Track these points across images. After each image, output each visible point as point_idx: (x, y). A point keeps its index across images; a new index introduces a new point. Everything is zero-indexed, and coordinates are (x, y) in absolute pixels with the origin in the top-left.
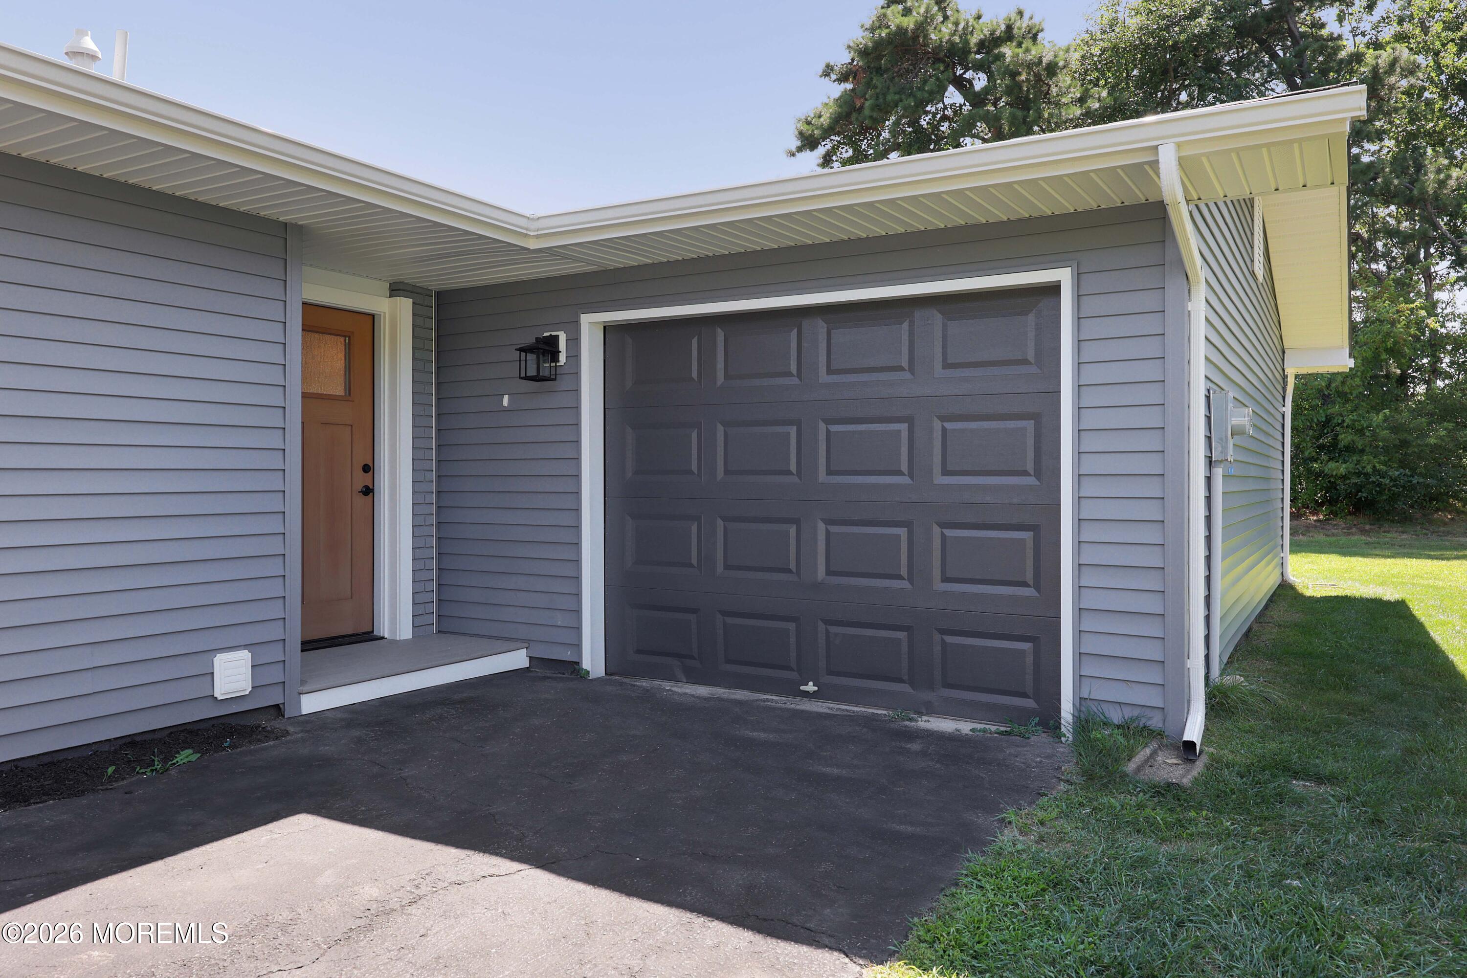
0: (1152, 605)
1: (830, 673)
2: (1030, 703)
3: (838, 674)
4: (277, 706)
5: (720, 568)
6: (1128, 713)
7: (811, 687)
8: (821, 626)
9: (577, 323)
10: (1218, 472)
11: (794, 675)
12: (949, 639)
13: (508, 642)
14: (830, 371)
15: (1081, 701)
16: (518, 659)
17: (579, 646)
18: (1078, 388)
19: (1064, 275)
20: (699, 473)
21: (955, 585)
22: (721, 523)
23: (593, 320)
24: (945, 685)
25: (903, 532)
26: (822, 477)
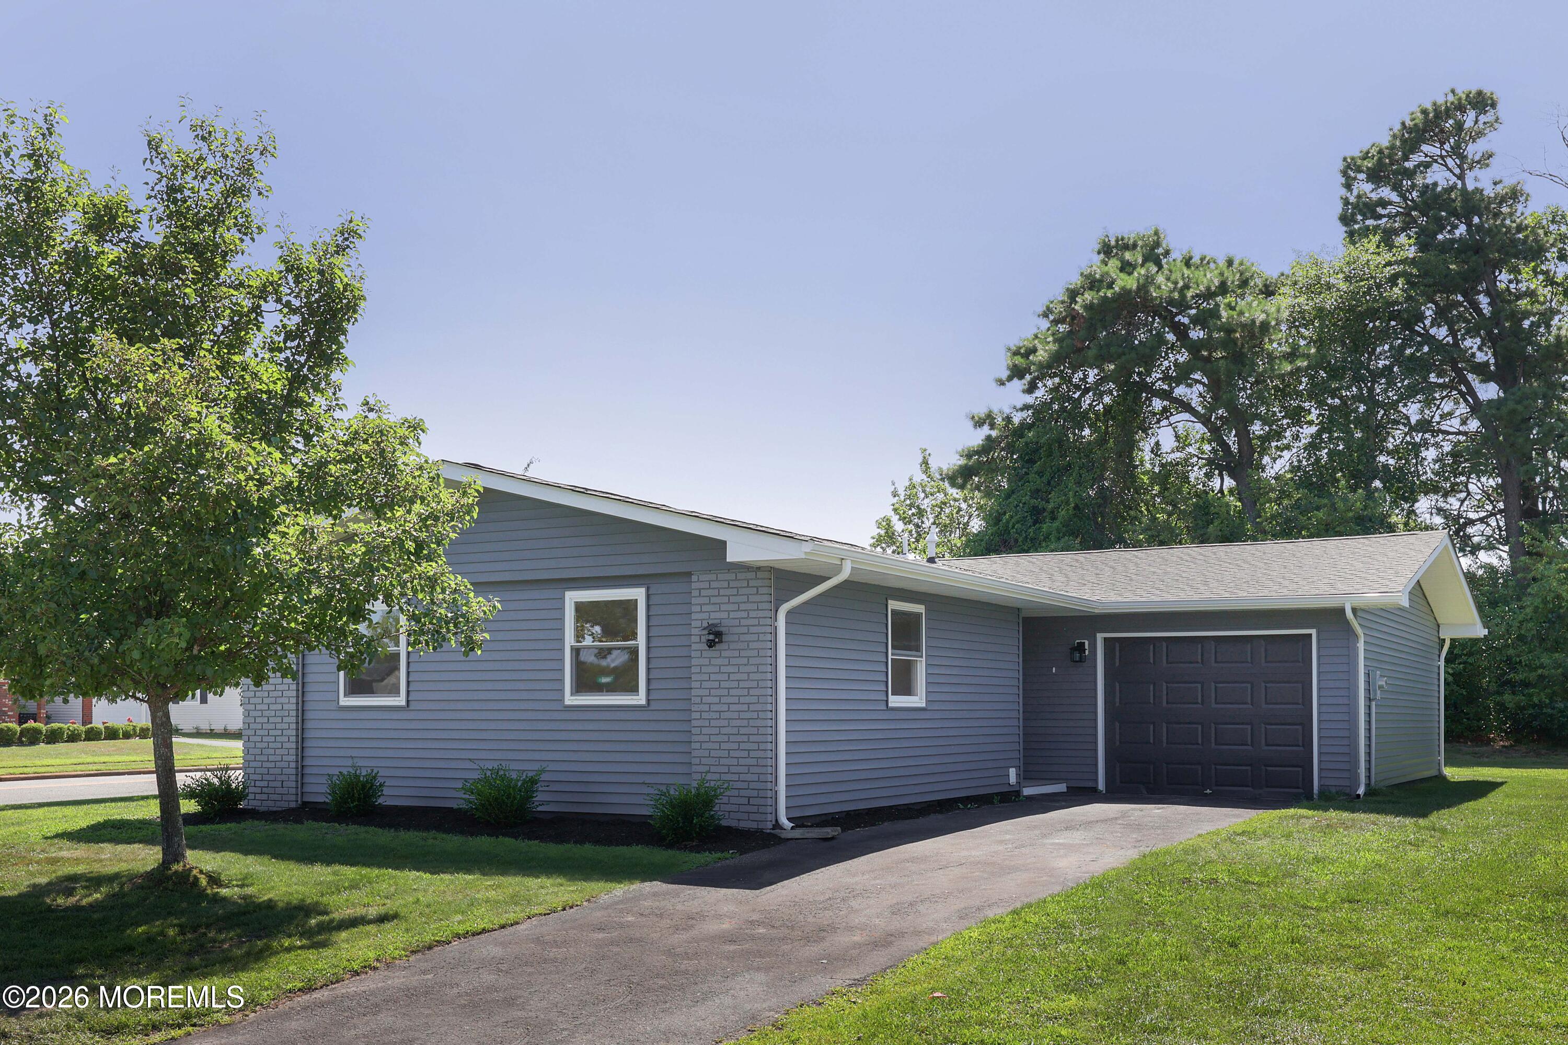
0: (1346, 750)
1: (1217, 785)
2: (1301, 791)
3: (1221, 785)
4: (1017, 791)
5: (1165, 745)
6: (1338, 789)
7: (1208, 791)
8: (1213, 766)
9: (1095, 637)
10: (1373, 703)
11: (1201, 787)
12: (1269, 768)
13: (1055, 780)
14: (1216, 662)
15: (1320, 786)
16: (1061, 788)
17: (1096, 780)
18: (1319, 673)
19: (1313, 632)
20: (1154, 703)
21: (1270, 748)
22: (1164, 725)
23: (1100, 637)
24: (1267, 787)
25: (1249, 727)
26: (1214, 705)
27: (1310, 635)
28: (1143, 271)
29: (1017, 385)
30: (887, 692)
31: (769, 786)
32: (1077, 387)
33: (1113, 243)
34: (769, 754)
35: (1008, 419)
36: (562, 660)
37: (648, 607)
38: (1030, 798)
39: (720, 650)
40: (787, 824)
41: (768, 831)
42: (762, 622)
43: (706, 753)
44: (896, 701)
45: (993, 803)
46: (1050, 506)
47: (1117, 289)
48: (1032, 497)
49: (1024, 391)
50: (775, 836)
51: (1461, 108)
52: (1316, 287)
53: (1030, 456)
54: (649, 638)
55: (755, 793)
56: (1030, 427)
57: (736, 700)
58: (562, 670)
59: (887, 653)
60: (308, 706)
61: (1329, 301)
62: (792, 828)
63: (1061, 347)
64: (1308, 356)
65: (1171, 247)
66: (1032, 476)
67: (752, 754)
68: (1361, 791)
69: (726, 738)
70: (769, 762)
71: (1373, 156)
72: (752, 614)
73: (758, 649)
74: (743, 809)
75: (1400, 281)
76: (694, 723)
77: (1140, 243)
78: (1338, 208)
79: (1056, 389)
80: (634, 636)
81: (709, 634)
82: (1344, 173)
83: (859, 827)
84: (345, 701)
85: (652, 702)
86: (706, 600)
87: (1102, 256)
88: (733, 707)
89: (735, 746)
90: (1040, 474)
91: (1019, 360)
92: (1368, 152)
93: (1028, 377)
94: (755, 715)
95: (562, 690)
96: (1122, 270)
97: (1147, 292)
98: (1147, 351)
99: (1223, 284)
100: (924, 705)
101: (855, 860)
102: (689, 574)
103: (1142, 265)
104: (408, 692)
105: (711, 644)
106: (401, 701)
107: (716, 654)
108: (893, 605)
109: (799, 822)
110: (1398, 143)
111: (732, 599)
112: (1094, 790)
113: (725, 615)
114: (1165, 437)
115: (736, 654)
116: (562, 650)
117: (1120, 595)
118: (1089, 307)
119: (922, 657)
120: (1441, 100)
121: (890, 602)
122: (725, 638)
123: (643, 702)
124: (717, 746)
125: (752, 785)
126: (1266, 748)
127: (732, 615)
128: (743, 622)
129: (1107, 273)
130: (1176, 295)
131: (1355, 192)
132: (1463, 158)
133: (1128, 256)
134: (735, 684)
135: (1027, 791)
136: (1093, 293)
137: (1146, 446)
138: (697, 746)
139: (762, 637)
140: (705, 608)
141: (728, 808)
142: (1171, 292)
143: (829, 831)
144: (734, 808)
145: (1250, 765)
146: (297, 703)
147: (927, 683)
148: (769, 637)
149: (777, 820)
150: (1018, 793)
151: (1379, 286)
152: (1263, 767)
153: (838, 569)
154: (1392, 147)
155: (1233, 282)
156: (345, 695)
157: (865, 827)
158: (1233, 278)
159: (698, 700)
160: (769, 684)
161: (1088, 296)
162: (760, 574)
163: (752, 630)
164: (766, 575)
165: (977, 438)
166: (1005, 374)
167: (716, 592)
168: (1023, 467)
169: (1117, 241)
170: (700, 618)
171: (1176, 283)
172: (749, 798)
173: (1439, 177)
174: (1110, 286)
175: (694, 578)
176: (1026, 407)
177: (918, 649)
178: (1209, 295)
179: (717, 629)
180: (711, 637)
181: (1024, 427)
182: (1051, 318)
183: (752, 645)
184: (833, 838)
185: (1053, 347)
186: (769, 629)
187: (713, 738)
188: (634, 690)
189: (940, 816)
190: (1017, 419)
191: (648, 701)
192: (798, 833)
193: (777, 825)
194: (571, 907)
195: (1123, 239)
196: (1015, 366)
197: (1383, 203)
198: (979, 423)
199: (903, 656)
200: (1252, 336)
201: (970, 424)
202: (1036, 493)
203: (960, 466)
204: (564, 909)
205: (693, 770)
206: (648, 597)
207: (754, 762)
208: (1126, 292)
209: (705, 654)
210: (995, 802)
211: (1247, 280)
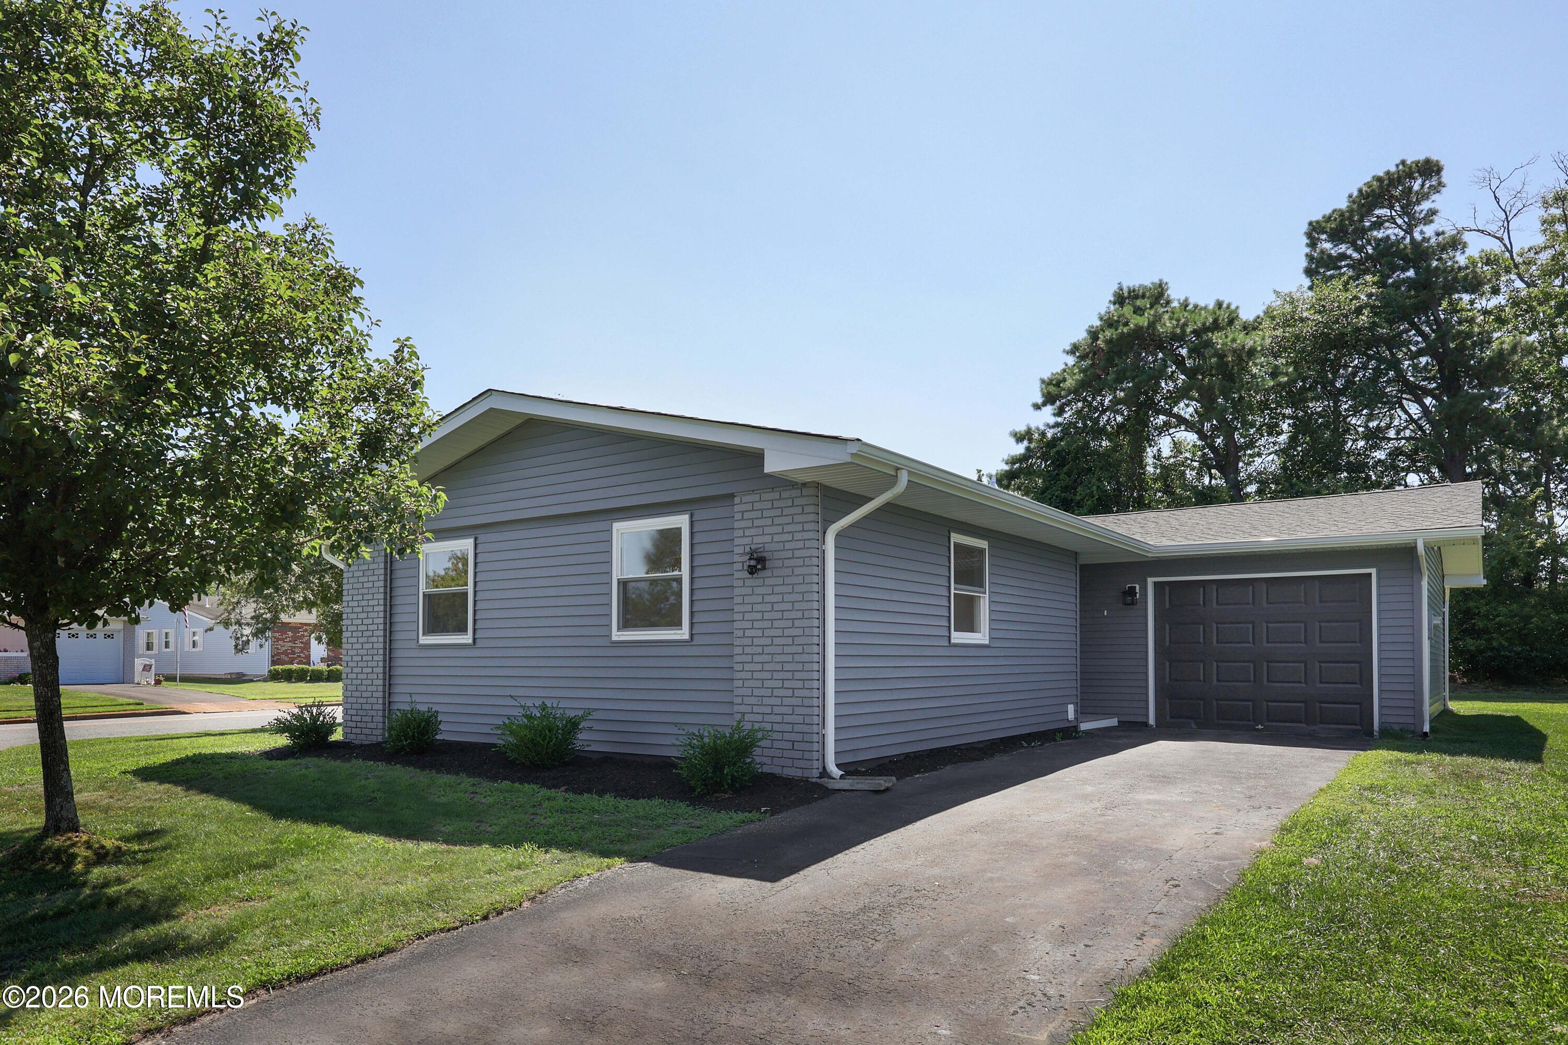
0: (1409, 687)
1: (1268, 721)
2: (1358, 727)
3: (1272, 721)
4: (1075, 726)
5: (1215, 682)
6: (1401, 726)
7: (1260, 727)
8: (1265, 703)
9: (1146, 581)
11: (1252, 723)
12: (1323, 705)
13: (1107, 715)
14: (1268, 603)
15: (1381, 723)
16: (1113, 722)
17: (1147, 715)
18: (1379, 611)
19: (1373, 571)
20: (1204, 643)
21: (1323, 685)
22: (1215, 663)
23: (1150, 581)
24: (1321, 723)
25: (1303, 665)
26: (1265, 644)
27: (1370, 575)
28: (1152, 312)
29: (1049, 409)
30: (949, 627)
31: (815, 729)
32: (1096, 409)
33: (1126, 294)
34: (815, 693)
35: (1043, 434)
36: (609, 594)
37: (692, 534)
38: (1088, 733)
39: (763, 578)
40: (836, 772)
41: (814, 780)
42: (808, 544)
43: (749, 692)
44: (958, 637)
45: (1054, 740)
46: (1078, 498)
47: (1132, 326)
48: (1062, 492)
49: (1054, 415)
50: (820, 786)
51: (1410, 175)
52: (1290, 320)
53: (1060, 460)
54: (692, 568)
55: (799, 737)
56: (1061, 439)
57: (779, 633)
58: (609, 605)
59: (949, 587)
60: (396, 645)
61: (1307, 330)
62: (842, 777)
63: (1086, 376)
64: (1287, 374)
65: (1172, 298)
66: (1062, 476)
67: (797, 693)
68: (1427, 728)
69: (769, 675)
70: (815, 702)
71: (1336, 219)
72: (798, 536)
73: (804, 575)
74: (786, 754)
75: (1366, 312)
76: (738, 659)
77: (1148, 294)
78: (1304, 263)
79: (1079, 412)
80: (677, 564)
81: (750, 559)
82: (1309, 235)
83: (919, 772)
84: (425, 640)
85: (695, 637)
86: (749, 523)
87: (1117, 306)
88: (776, 641)
89: (779, 684)
90: (1069, 474)
91: (1052, 389)
92: (1330, 217)
93: (1058, 403)
94: (800, 649)
95: (609, 626)
96: (1135, 312)
97: (1155, 329)
98: (1156, 373)
99: (1216, 321)
100: (987, 642)
101: (910, 827)
102: (732, 496)
103: (1151, 307)
104: (475, 630)
105: (752, 570)
106: (467, 639)
107: (759, 582)
108: (956, 538)
109: (849, 769)
110: (1355, 206)
111: (777, 521)
112: (1146, 724)
113: (767, 539)
114: (1165, 445)
115: (780, 581)
116: (609, 584)
117: (1173, 540)
118: (1109, 342)
119: (985, 593)
120: (1393, 169)
121: (953, 535)
122: (768, 564)
123: (686, 636)
124: (759, 684)
125: (797, 728)
126: (1319, 685)
127: (776, 538)
128: (788, 546)
129: (1123, 315)
130: (1178, 331)
131: (1318, 250)
132: (1411, 216)
133: (1139, 303)
134: (779, 615)
135: (1084, 726)
136: (1112, 330)
137: (1150, 452)
138: (740, 683)
139: (807, 562)
140: (747, 532)
141: (771, 753)
142: (1174, 328)
143: (883, 782)
144: (778, 753)
145: (1303, 702)
146: (385, 642)
147: (991, 620)
148: (815, 561)
149: (824, 767)
150: (1076, 728)
151: (1346, 316)
152: (1318, 704)
153: (893, 480)
154: (1351, 211)
155: (1223, 320)
156: (424, 634)
157: (925, 772)
158: (1224, 316)
159: (740, 633)
160: (815, 614)
161: (1108, 333)
162: (805, 491)
163: (797, 554)
164: (811, 491)
165: (1020, 449)
166: (1040, 400)
167: (759, 514)
168: (1054, 470)
169: (1129, 292)
170: (742, 544)
171: (1178, 320)
172: (793, 742)
173: (1392, 232)
174: (1126, 324)
175: (737, 500)
176: (1057, 425)
177: (981, 584)
178: (1205, 329)
179: (759, 555)
180: (753, 563)
181: (1055, 440)
182: (1078, 354)
183: (797, 571)
184: (887, 789)
185: (1080, 376)
186: (815, 553)
187: (756, 675)
188: (678, 624)
189: (1006, 758)
190: (1049, 434)
191: (692, 635)
192: (846, 784)
193: (825, 773)
194: (500, 913)
195: (1134, 291)
196: (1049, 393)
197: (1343, 256)
198: (1019, 438)
199: (967, 591)
200: (1240, 358)
201: (1013, 440)
202: (1065, 489)
203: (1006, 471)
204: (485, 918)
205: (735, 710)
206: (692, 523)
207: (799, 702)
208: (1139, 328)
209: (748, 582)
210: (1058, 738)
211: (1233, 319)
